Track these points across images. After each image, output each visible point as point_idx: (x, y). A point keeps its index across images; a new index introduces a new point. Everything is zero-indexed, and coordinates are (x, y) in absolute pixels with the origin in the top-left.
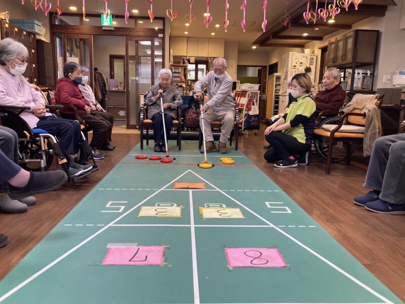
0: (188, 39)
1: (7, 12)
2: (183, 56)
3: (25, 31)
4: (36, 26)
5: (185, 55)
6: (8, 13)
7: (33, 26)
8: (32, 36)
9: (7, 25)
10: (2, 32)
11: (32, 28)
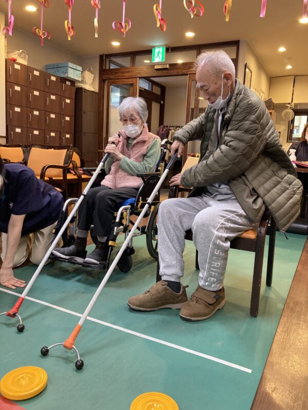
0: (295, 78)
1: (21, 51)
2: (287, 104)
3: (54, 76)
4: (70, 70)
5: (290, 102)
6: (23, 52)
7: (67, 70)
8: (68, 83)
9: (17, 67)
10: (8, 74)
11: (66, 73)
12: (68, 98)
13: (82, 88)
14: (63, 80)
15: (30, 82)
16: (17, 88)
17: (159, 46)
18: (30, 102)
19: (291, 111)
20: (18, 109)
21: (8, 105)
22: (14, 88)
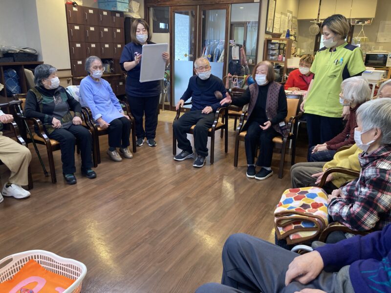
3: (105, 11)
4: (118, 4)
5: (317, 18)
7: (116, 4)
8: (118, 15)
9: (75, 9)
10: (68, 17)
11: (115, 7)
12: (119, 28)
13: (129, 18)
14: (113, 13)
15: (86, 20)
16: (77, 28)
18: (87, 37)
19: (317, 26)
20: (78, 45)
21: (70, 43)
22: (74, 28)
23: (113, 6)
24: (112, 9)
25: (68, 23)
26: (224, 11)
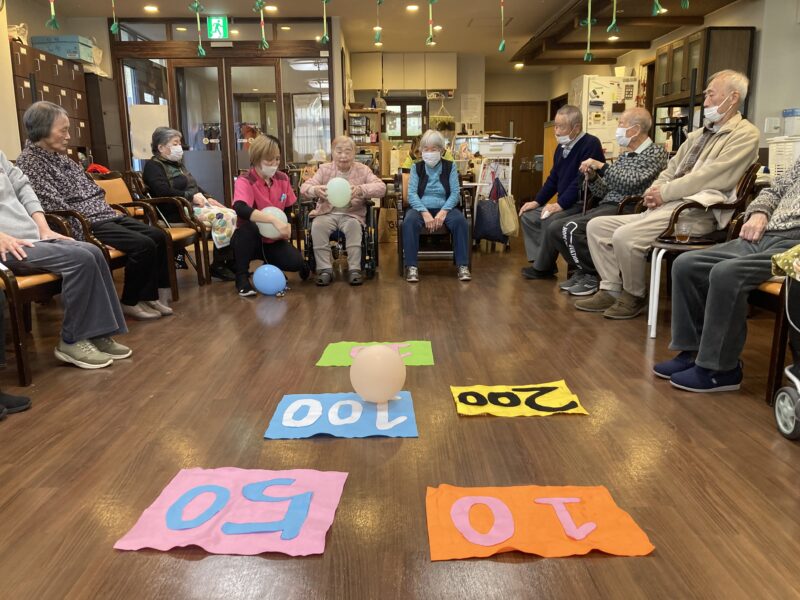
0: (384, 55)
2: (376, 90)
3: (62, 59)
4: (82, 48)
5: (380, 88)
7: (77, 48)
8: (76, 67)
9: (23, 51)
10: (15, 64)
11: (75, 52)
12: (80, 92)
13: (93, 74)
14: (70, 63)
15: (38, 72)
16: (27, 84)
17: (217, 16)
19: (382, 100)
22: (23, 84)
23: (69, 52)
24: (68, 57)
25: (14, 76)
26: (272, 69)
